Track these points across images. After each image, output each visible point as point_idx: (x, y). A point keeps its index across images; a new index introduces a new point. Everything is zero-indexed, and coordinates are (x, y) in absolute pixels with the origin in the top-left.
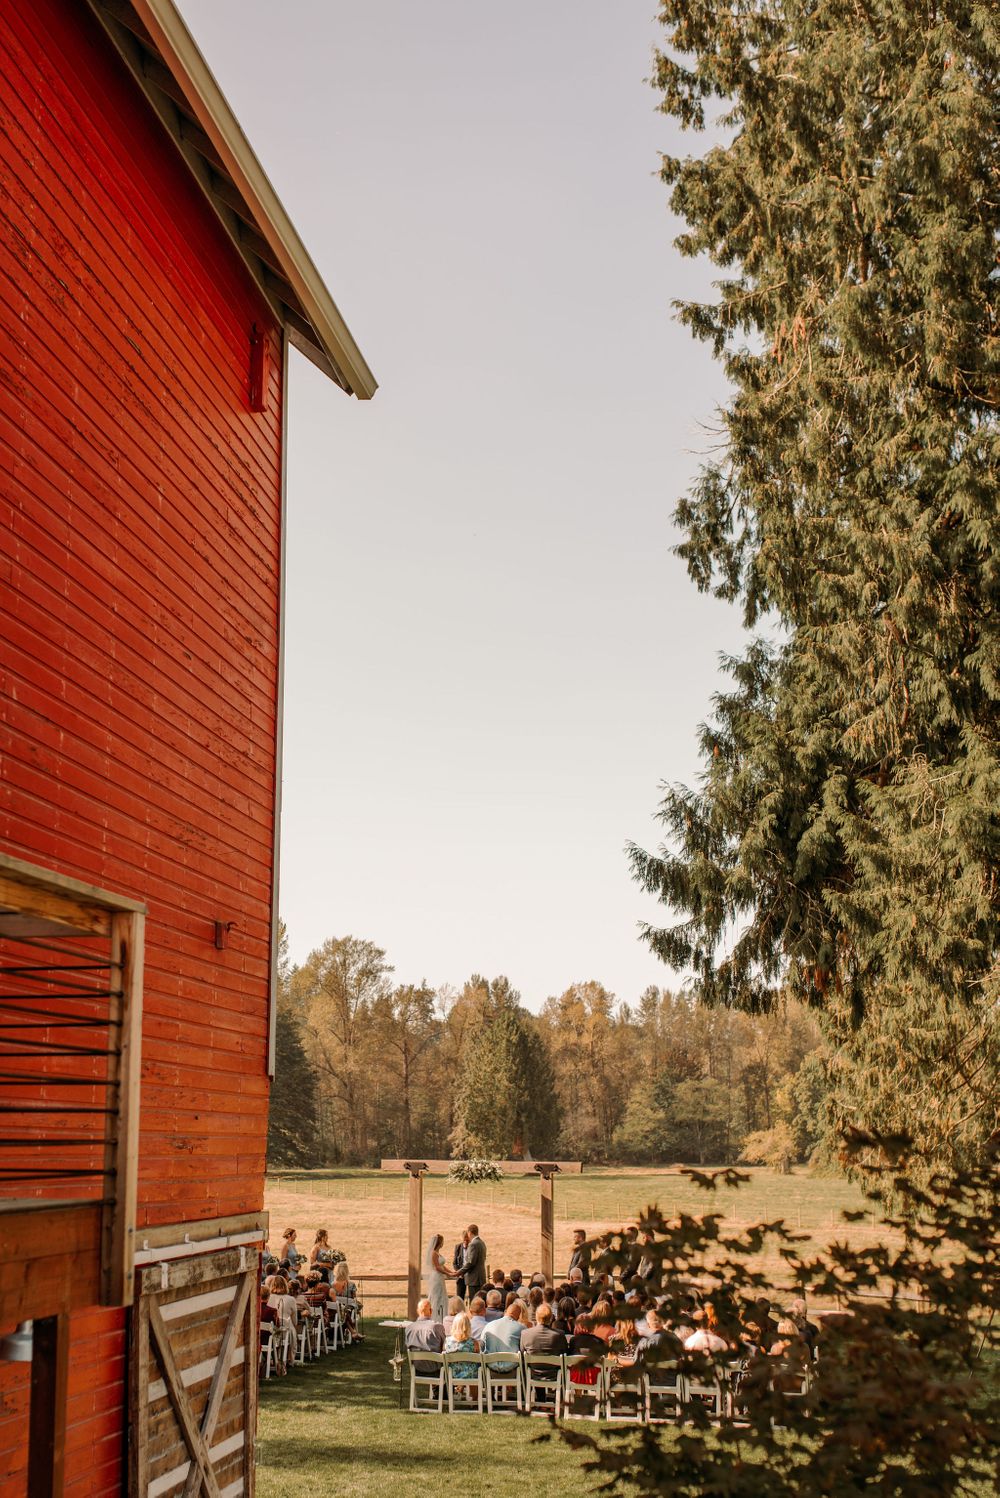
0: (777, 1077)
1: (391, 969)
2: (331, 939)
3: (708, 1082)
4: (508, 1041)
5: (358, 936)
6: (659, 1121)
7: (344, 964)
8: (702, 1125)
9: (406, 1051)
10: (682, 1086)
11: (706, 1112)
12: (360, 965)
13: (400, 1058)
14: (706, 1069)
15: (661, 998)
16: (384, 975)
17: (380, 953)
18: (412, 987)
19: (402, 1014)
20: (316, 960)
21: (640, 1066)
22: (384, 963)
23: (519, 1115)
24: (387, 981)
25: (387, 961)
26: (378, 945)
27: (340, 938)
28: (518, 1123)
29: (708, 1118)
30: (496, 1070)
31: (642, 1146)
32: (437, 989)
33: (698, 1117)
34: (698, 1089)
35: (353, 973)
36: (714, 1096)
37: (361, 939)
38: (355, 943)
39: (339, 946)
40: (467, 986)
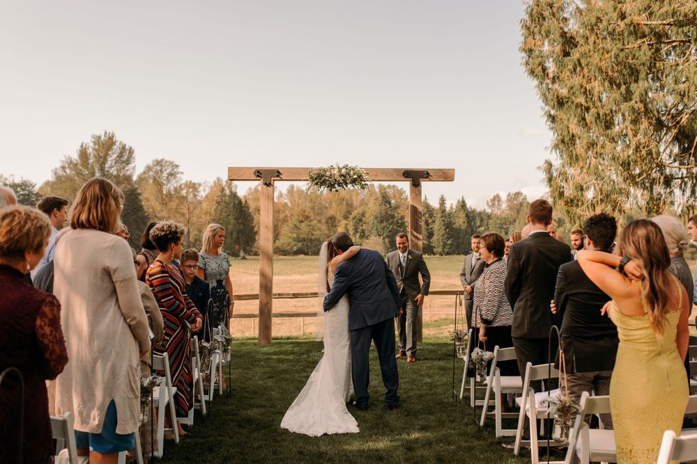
0: (339, 221)
1: (182, 173)
2: (155, 159)
3: (312, 223)
4: (234, 203)
5: (167, 158)
6: (294, 238)
7: (161, 170)
8: (311, 240)
9: (189, 209)
10: (303, 224)
11: (312, 235)
12: (168, 171)
13: (185, 211)
14: (312, 218)
15: (295, 189)
16: (179, 175)
17: (177, 166)
18: (191, 182)
19: (187, 193)
20: (149, 168)
21: (286, 216)
22: (179, 171)
23: (238, 234)
24: (180, 178)
25: (180, 169)
26: (176, 163)
27: (159, 159)
28: (238, 238)
29: (313, 237)
30: (229, 215)
31: (286, 249)
32: (202, 182)
33: (310, 236)
34: (310, 226)
35: (165, 174)
36: (315, 228)
37: (168, 160)
38: (166, 162)
39: (159, 163)
40: (215, 182)
